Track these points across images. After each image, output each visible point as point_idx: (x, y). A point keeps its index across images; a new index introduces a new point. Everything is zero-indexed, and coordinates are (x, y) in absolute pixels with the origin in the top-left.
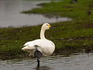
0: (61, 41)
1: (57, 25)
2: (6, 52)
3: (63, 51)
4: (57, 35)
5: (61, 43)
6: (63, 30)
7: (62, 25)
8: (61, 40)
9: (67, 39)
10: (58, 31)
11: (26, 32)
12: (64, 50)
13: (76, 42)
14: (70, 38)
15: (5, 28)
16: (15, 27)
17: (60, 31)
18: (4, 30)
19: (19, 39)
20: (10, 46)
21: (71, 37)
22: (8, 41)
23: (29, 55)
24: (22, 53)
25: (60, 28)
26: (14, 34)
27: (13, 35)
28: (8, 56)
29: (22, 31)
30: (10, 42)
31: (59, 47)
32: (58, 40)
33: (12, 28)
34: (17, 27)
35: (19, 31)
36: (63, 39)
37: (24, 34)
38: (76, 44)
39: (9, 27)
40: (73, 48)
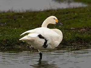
0: (70, 31)
1: (67, 12)
2: (2, 41)
3: (72, 44)
4: (67, 23)
5: (70, 34)
6: (74, 18)
7: (74, 12)
8: (71, 29)
9: (79, 29)
10: (69, 19)
11: (29, 18)
12: (73, 42)
13: (89, 33)
14: (83, 28)
15: (4, 12)
16: (16, 12)
17: (71, 19)
18: (3, 14)
19: (20, 26)
20: (7, 34)
21: (83, 26)
22: (6, 28)
23: (30, 47)
24: (21, 44)
25: (71, 16)
26: (15, 20)
27: (13, 20)
28: (4, 46)
29: (24, 17)
30: (7, 29)
31: (68, 38)
32: (67, 29)
33: (13, 12)
34: (18, 12)
35: (21, 17)
36: (74, 28)
37: (27, 20)
38: (89, 36)
39: (9, 12)
40: (84, 40)
